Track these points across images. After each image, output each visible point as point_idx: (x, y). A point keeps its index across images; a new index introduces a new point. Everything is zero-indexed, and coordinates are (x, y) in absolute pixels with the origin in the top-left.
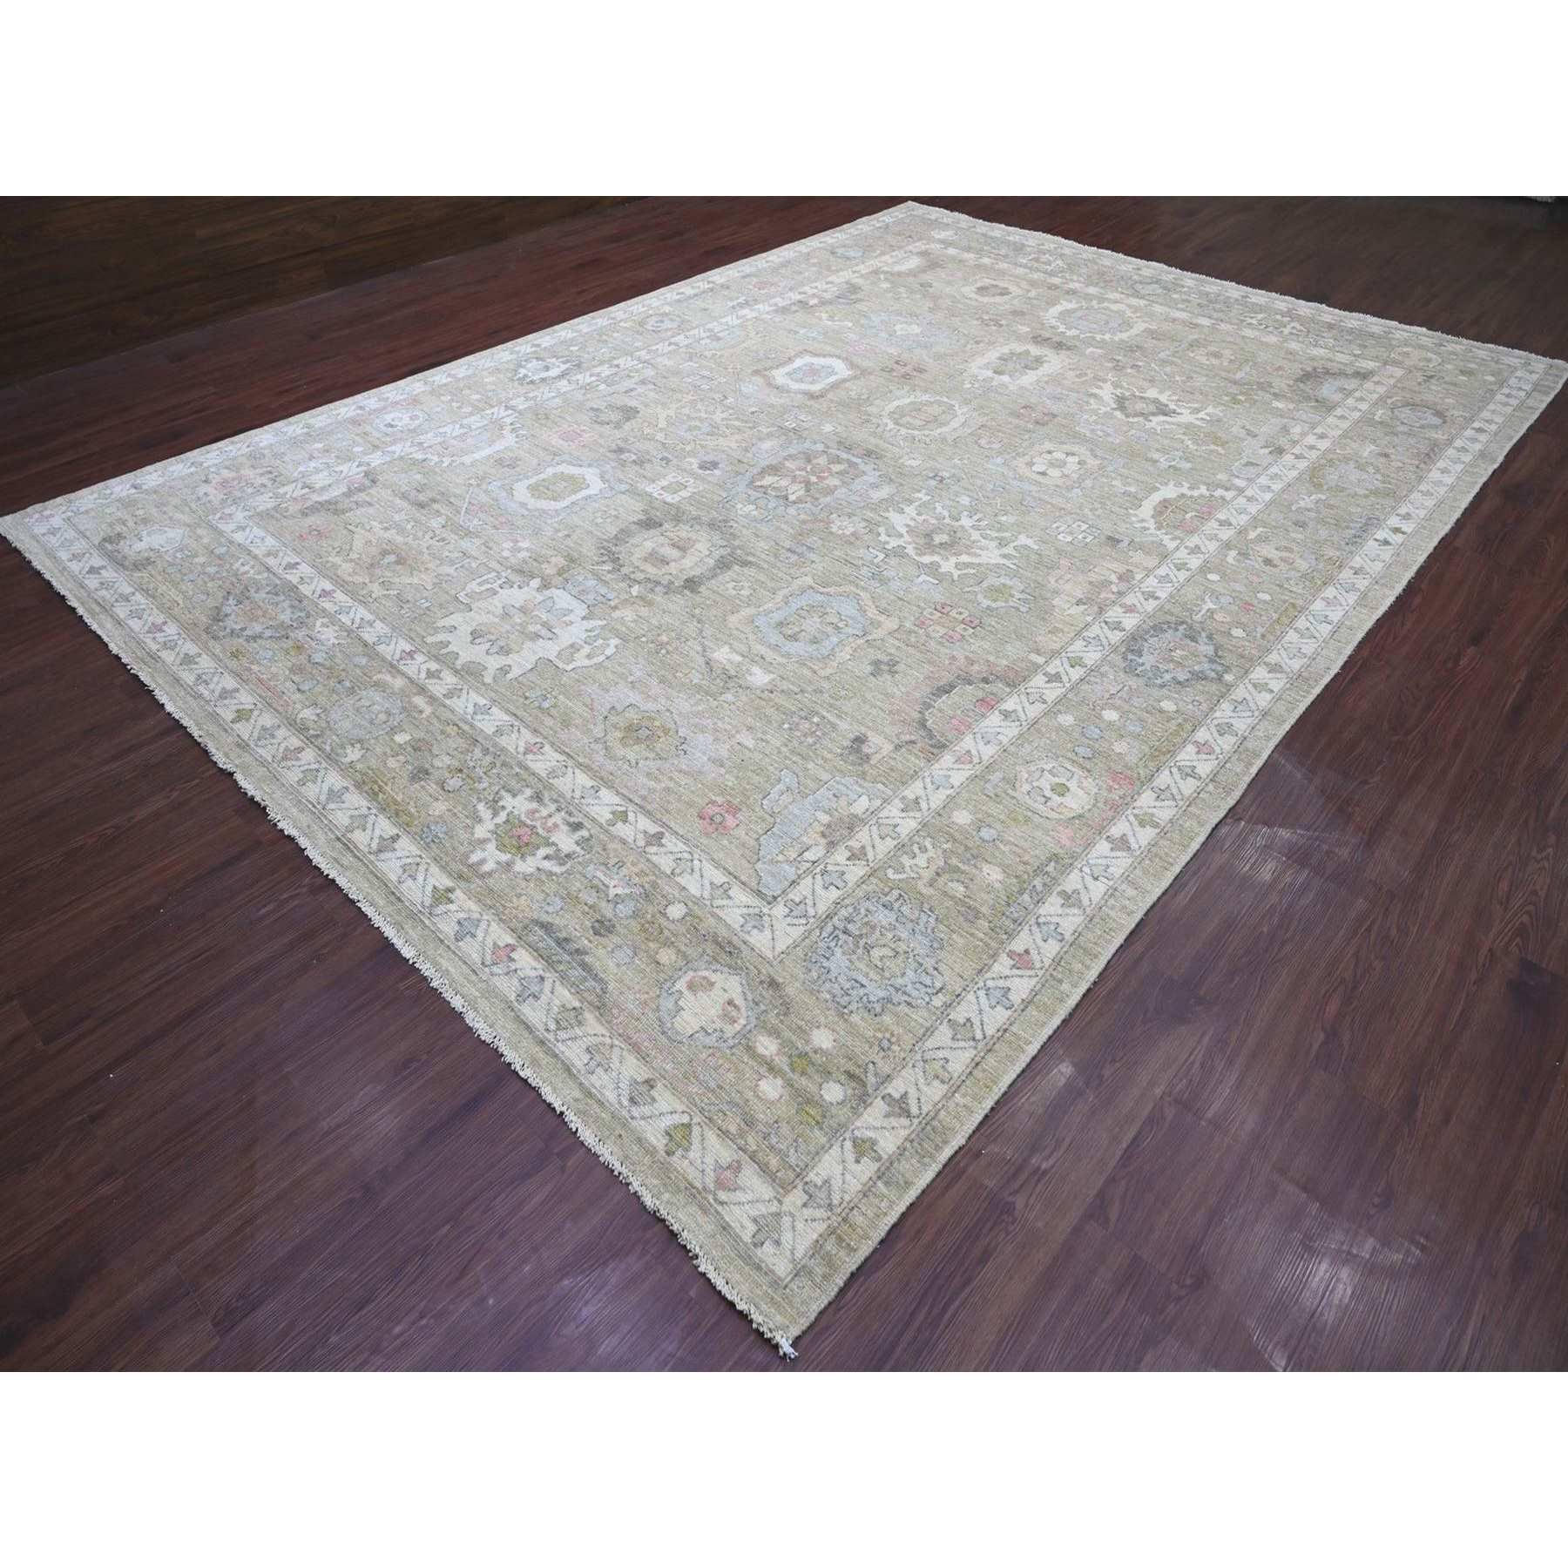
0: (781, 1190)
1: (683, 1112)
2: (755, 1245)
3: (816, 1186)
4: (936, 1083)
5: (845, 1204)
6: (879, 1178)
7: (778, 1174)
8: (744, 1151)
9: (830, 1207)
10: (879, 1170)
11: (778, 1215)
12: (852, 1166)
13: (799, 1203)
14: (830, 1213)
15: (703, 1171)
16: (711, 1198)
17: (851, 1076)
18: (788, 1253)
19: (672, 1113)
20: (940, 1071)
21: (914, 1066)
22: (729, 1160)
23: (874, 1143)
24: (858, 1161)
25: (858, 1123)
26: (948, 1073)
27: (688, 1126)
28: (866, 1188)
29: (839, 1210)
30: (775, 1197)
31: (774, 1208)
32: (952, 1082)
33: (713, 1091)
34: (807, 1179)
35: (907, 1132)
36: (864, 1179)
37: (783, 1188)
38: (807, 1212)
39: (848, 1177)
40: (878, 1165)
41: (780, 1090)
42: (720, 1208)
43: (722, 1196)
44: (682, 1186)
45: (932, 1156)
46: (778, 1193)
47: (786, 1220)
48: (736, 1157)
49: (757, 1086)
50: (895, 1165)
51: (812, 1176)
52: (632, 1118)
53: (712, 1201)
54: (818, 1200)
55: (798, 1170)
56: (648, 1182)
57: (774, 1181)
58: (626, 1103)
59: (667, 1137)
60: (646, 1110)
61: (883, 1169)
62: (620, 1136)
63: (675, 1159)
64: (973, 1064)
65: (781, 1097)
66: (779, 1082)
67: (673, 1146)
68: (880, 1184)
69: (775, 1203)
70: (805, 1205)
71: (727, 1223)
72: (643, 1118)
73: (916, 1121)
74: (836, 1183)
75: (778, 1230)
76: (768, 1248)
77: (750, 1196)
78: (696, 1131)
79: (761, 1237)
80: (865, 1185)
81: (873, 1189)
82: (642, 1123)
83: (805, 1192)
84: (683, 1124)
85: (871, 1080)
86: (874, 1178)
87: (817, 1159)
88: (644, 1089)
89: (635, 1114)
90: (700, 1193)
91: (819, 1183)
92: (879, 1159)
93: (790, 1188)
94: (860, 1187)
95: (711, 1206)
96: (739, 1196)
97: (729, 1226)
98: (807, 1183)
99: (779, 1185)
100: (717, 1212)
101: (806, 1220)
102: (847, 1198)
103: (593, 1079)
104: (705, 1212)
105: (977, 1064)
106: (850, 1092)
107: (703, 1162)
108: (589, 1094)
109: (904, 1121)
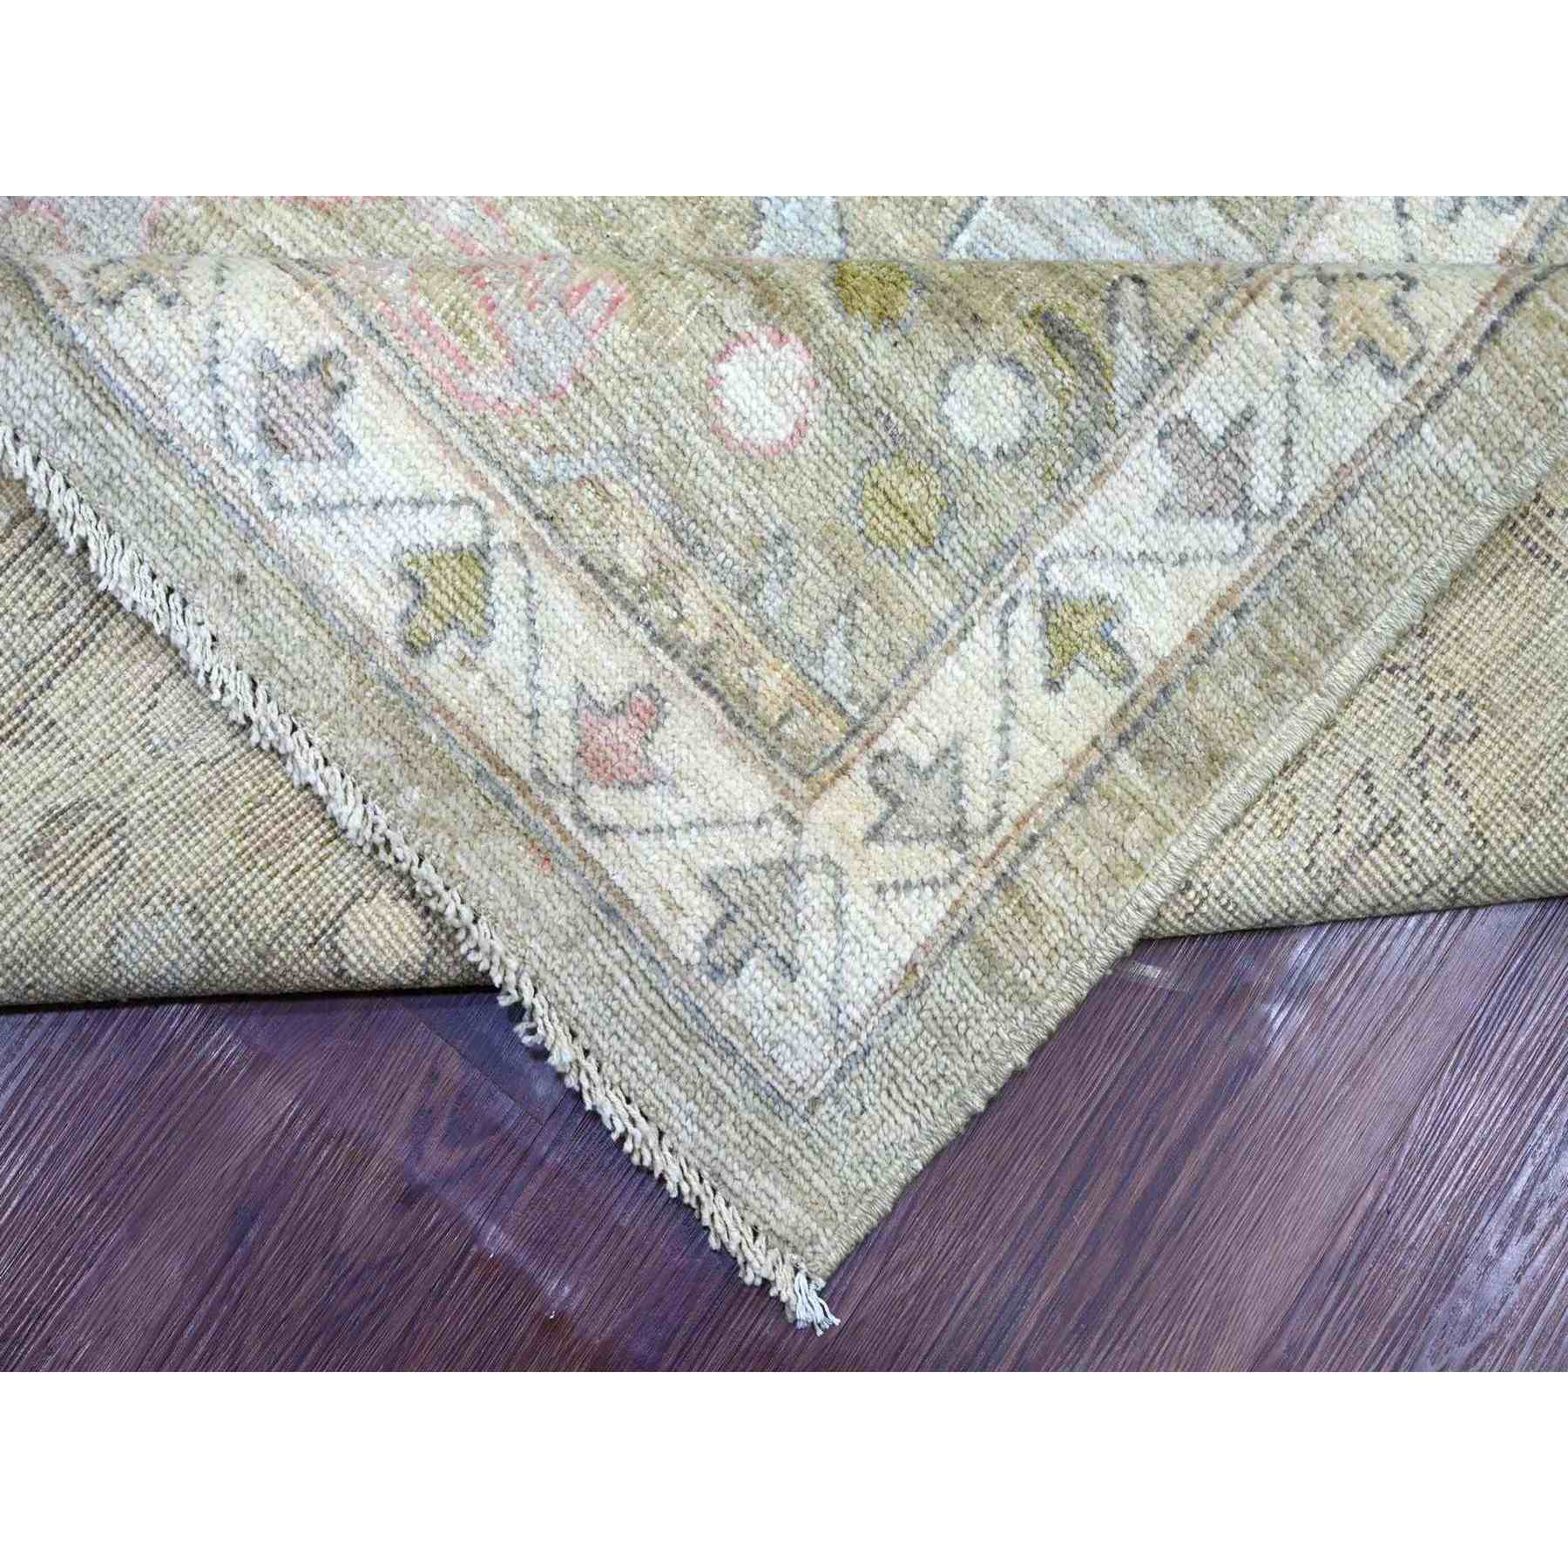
0: (795, 783)
1: (456, 504)
2: (717, 972)
3: (912, 766)
4: (1364, 373)
5: (1006, 828)
6: (1124, 740)
7: (787, 729)
8: (673, 647)
9: (958, 835)
10: (1122, 713)
11: (788, 869)
12: (1031, 699)
13: (858, 826)
14: (956, 858)
15: (534, 715)
16: (562, 808)
17: (1056, 331)
18: (819, 1002)
19: (418, 504)
20: (1384, 318)
21: (1286, 297)
22: (623, 682)
23: (1108, 609)
24: (1053, 685)
25: (1064, 539)
26: (1413, 328)
27: (477, 557)
28: (1078, 777)
29: (986, 848)
30: (778, 809)
31: (773, 843)
32: (1421, 371)
33: (558, 395)
34: (883, 744)
35: (1230, 576)
36: (1075, 744)
37: (805, 777)
38: (887, 859)
39: (1019, 737)
40: (1121, 695)
41: (798, 399)
42: (593, 846)
43: (602, 803)
44: (467, 767)
45: (1305, 670)
46: (787, 792)
47: (815, 888)
48: (644, 674)
49: (712, 383)
50: (1180, 694)
51: (897, 734)
52: (278, 505)
53: (567, 822)
54: (916, 813)
55: (853, 709)
56: (347, 750)
57: (773, 754)
58: (247, 442)
59: (406, 588)
60: (326, 480)
61: (1137, 711)
62: (240, 579)
63: (438, 670)
64: (1506, 296)
65: (800, 429)
66: (794, 360)
67: (426, 622)
68: (1124, 760)
69: (779, 828)
70: (876, 833)
71: (621, 894)
72: (315, 506)
73: (1263, 533)
74: (980, 760)
75: (792, 924)
76: (756, 982)
77: (693, 807)
78: (506, 575)
79: (733, 942)
80: (1075, 763)
81: (1104, 780)
82: (315, 525)
83: (877, 786)
84: (458, 551)
85: (1130, 351)
86: (1109, 742)
87: (916, 677)
88: (311, 394)
89: (287, 489)
90: (525, 790)
91: (924, 758)
92: (1125, 675)
93: (827, 773)
94: (1058, 771)
95: (566, 837)
96: (654, 805)
97: (628, 904)
98: (881, 757)
99: (793, 768)
100: (585, 858)
101: (880, 889)
102: (1015, 805)
103: (117, 327)
104: (546, 857)
105: (1520, 297)
106: (1047, 407)
107: (532, 686)
108: (110, 403)
109: (1227, 534)
